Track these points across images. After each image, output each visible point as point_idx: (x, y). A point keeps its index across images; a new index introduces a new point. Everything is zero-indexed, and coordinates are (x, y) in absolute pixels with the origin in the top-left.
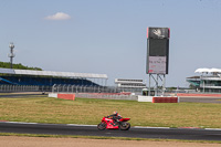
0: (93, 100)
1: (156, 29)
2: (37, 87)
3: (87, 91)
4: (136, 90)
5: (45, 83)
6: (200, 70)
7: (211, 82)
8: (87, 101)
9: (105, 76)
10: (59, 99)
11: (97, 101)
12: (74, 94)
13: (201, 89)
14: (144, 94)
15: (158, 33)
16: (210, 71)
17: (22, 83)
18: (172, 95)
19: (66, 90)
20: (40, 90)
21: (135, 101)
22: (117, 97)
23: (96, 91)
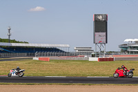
0: (61, 61)
1: (99, 15)
2: (26, 54)
3: (57, 55)
4: (87, 54)
5: (31, 51)
6: (127, 40)
7: (134, 47)
8: (57, 61)
9: (68, 46)
10: (39, 61)
11: (64, 61)
12: (49, 58)
13: (128, 52)
14: (93, 56)
15: (100, 18)
16: (134, 40)
17: (16, 52)
18: (110, 56)
19: (44, 55)
20: (28, 55)
21: (87, 61)
22: (75, 58)
23: (63, 55)
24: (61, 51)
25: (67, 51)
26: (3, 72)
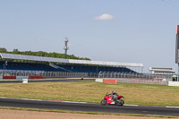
0: (131, 85)
2: (86, 74)
3: (126, 77)
4: (167, 77)
5: (93, 70)
8: (127, 85)
9: (141, 65)
10: (104, 83)
11: (135, 85)
12: (117, 80)
14: (174, 80)
17: (74, 71)
20: (89, 76)
21: (166, 86)
22: (151, 82)
23: (134, 77)
24: (132, 72)
25: (140, 72)
26: (57, 96)
